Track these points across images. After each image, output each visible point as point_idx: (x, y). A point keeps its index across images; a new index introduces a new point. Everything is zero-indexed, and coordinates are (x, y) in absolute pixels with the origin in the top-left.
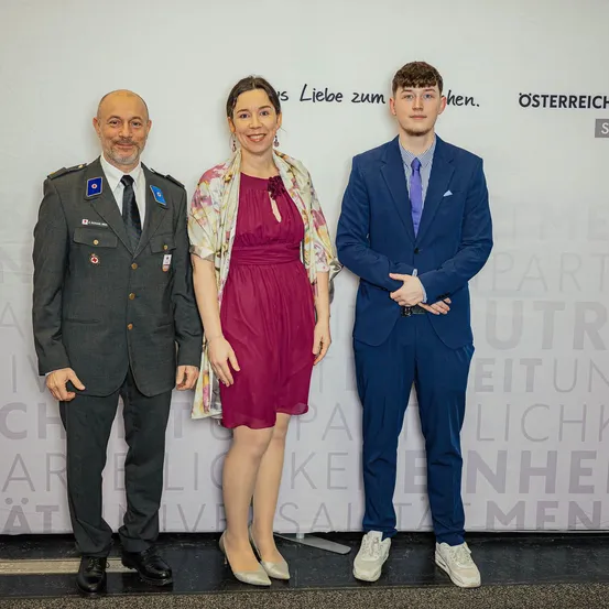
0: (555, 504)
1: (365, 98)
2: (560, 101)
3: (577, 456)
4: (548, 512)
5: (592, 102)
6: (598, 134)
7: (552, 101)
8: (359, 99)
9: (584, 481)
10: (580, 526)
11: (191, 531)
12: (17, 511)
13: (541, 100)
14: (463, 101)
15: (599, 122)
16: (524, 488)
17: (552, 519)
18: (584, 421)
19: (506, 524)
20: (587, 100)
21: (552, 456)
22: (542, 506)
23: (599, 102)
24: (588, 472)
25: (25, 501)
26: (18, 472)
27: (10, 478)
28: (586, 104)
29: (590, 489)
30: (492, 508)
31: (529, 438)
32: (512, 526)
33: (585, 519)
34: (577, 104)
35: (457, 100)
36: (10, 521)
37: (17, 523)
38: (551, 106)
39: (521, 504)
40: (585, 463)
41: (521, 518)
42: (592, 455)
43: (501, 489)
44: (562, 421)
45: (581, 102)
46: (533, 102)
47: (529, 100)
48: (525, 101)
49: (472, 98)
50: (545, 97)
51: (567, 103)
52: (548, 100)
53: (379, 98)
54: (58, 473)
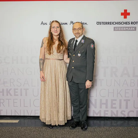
0: (108, 111)
2: (106, 23)
3: (112, 100)
4: (106, 112)
5: (113, 23)
6: (114, 30)
7: (104, 23)
8: (62, 24)
9: (114, 106)
10: (114, 116)
11: (30, 115)
13: (101, 23)
14: (84, 24)
15: (114, 28)
16: (101, 107)
17: (107, 114)
18: (113, 93)
20: (111, 23)
21: (107, 100)
22: (105, 111)
23: (114, 23)
24: (115, 104)
28: (111, 24)
29: (115, 108)
31: (101, 96)
32: (98, 116)
33: (115, 114)
34: (109, 24)
38: (104, 24)
39: (100, 111)
40: (114, 102)
41: (100, 114)
42: (116, 100)
43: (96, 107)
44: (109, 93)
45: (110, 23)
47: (99, 23)
48: (98, 23)
49: (86, 23)
50: (102, 22)
51: (107, 24)
52: (103, 23)
53: (66, 24)
54: (2, 103)
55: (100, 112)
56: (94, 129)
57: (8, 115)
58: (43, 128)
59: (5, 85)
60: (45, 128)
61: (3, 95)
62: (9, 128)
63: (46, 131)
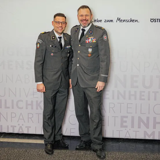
1: (108, 21)
8: (106, 21)
11: (64, 135)
12: (21, 127)
13: (157, 20)
14: (135, 21)
16: (154, 127)
19: (149, 137)
25: (23, 125)
26: (21, 117)
27: (19, 119)
30: (145, 133)
31: (156, 114)
32: (151, 138)
35: (133, 21)
36: (19, 130)
37: (21, 130)
41: (154, 136)
43: (148, 127)
46: (154, 21)
48: (152, 20)
49: (137, 20)
50: (158, 19)
53: (112, 21)
54: (31, 118)
55: (153, 133)
56: (146, 155)
57: (37, 133)
58: (82, 151)
59: (35, 96)
60: (84, 153)
61: (32, 108)
62: (40, 151)
63: (85, 157)
